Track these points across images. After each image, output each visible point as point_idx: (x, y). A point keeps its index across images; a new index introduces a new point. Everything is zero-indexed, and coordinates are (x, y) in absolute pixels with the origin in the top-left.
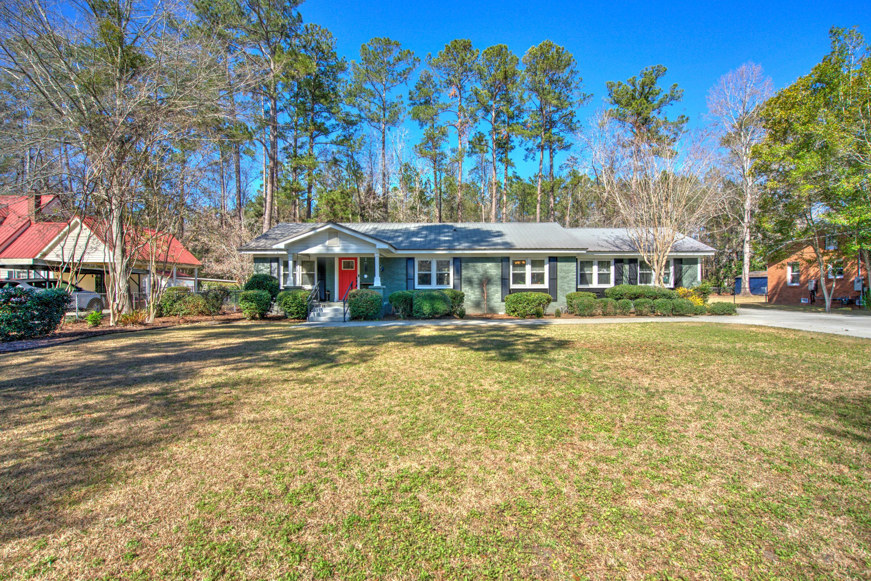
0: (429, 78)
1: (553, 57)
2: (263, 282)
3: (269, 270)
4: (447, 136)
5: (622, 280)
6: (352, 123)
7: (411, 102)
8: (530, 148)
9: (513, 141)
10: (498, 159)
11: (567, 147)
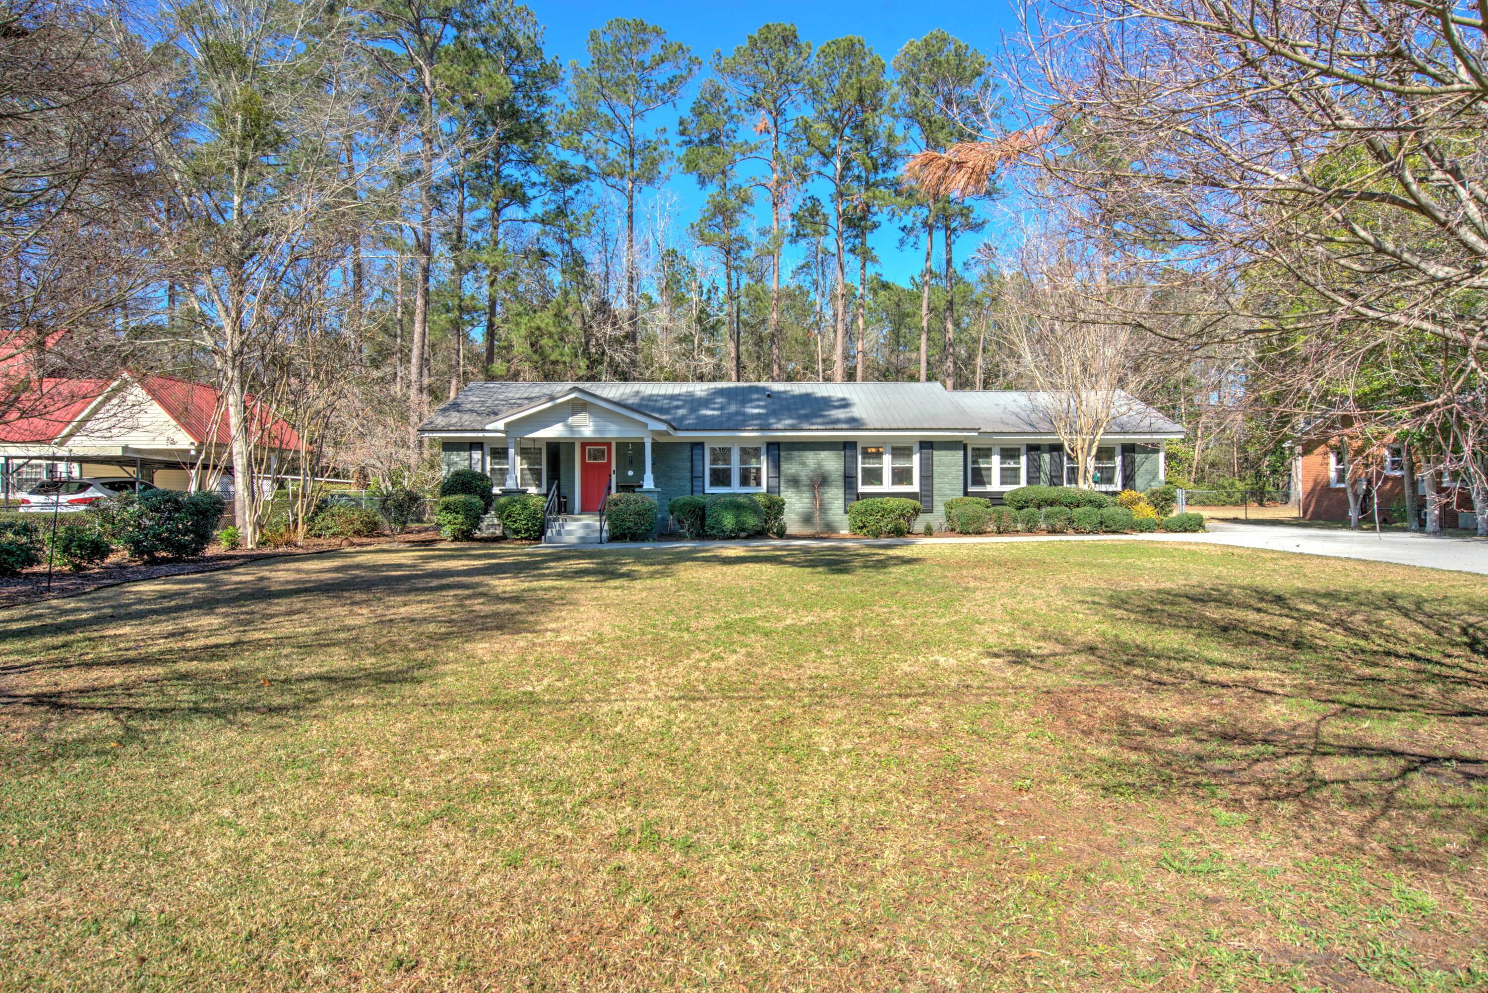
0: (717, 94)
1: (948, 62)
2: (468, 483)
3: (467, 463)
4: (752, 204)
5: (1039, 478)
6: (571, 181)
7: (684, 138)
8: (909, 225)
9: (875, 214)
10: (847, 248)
11: (977, 227)
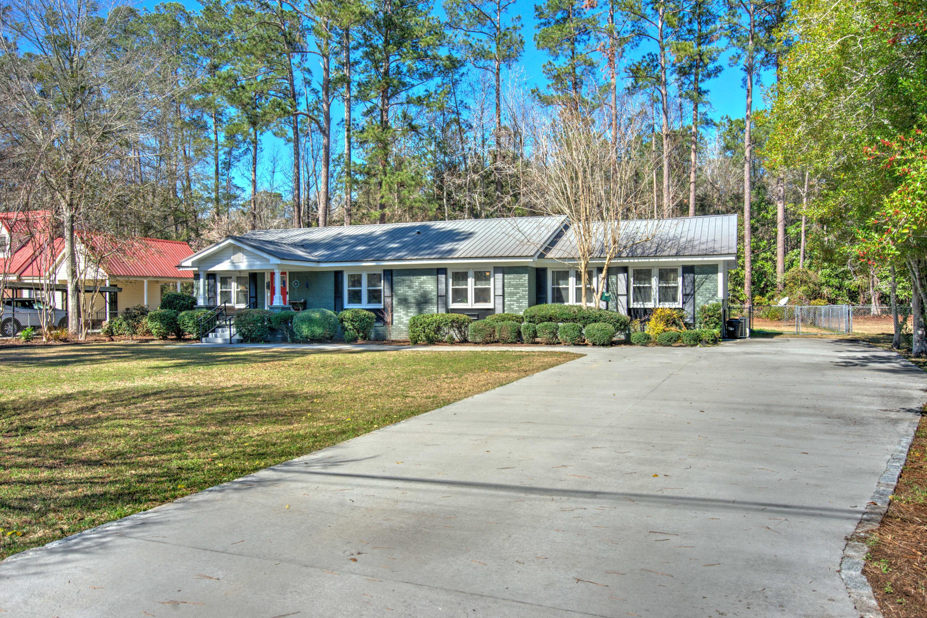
2: (173, 302)
